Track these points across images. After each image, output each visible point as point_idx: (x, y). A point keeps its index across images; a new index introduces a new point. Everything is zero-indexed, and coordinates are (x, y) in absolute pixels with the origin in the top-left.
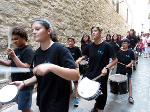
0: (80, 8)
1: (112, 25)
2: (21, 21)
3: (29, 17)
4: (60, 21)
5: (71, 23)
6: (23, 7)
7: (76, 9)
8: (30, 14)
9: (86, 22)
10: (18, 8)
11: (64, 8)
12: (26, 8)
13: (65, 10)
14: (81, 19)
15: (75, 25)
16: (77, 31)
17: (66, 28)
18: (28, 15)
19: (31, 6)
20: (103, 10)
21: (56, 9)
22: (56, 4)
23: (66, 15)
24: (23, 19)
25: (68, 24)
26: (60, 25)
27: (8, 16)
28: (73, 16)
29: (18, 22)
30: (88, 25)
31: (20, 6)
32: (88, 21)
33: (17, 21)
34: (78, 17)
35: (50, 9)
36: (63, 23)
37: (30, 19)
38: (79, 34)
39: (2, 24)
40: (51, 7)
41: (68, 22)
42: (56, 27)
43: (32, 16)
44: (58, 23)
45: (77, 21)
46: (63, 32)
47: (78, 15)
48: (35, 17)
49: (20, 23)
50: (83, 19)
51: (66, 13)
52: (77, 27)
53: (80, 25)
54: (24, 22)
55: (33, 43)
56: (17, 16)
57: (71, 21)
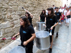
1: (52, 2)
2: (4, 5)
3: (9, 3)
4: (26, 3)
5: (31, 4)
8: (9, 1)
9: (39, 2)
15: (34, 4)
16: (35, 7)
18: (8, 1)
24: (6, 4)
25: (30, 4)
29: (3, 6)
30: (40, 4)
32: (40, 1)
33: (3, 5)
36: (27, 4)
37: (10, 4)
38: (36, 9)
42: (24, 6)
45: (35, 2)
46: (28, 9)
48: (12, 2)
49: (4, 6)
52: (34, 5)
53: (36, 4)
54: (6, 6)
55: (12, 16)
56: (2, 3)
57: (31, 2)
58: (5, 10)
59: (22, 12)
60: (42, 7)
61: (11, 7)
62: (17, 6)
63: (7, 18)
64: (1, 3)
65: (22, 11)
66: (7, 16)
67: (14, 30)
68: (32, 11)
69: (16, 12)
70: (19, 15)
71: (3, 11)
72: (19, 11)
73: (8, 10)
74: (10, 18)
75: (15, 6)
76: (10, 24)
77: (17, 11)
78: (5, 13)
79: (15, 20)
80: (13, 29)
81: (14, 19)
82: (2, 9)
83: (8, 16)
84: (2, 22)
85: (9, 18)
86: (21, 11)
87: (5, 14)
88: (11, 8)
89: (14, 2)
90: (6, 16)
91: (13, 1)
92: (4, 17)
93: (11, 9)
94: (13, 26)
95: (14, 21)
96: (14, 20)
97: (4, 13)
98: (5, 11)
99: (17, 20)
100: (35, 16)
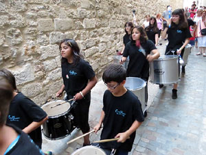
2: (14, 19)
3: (26, 10)
4: (74, 6)
8: (26, 5)
15: (97, 9)
16: (102, 17)
17: (85, 17)
18: (24, 7)
24: (18, 15)
25: (87, 9)
26: (75, 13)
29: (11, 22)
30: (118, 5)
33: (10, 19)
36: (79, 9)
37: (30, 13)
38: (105, 21)
42: (70, 17)
43: (31, 7)
44: (73, 10)
46: (82, 24)
48: (36, 8)
49: (14, 21)
53: (105, 7)
54: (20, 19)
55: (39, 49)
56: (7, 11)
58: (18, 31)
59: (67, 33)
60: (122, 15)
61: (32, 23)
62: (51, 17)
63: (26, 54)
64: (6, 14)
65: (66, 31)
66: (25, 48)
67: (45, 88)
68: (93, 29)
69: (48, 36)
70: (57, 43)
71: (12, 35)
72: (57, 31)
73: (26, 31)
74: (33, 55)
75: (45, 17)
76: (36, 72)
77: (50, 31)
78: (19, 39)
79: (49, 58)
80: (44, 85)
81: (44, 56)
82: (9, 30)
83: (27, 50)
84: (10, 68)
85: (30, 56)
86: (63, 31)
87: (18, 43)
88: (34, 26)
89: (42, 7)
90: (23, 49)
91: (38, 4)
92: (15, 54)
93: (34, 29)
94: (43, 78)
95: (44, 62)
96: (44, 60)
97: (14, 40)
98: (17, 36)
99: (54, 58)
100: (103, 42)
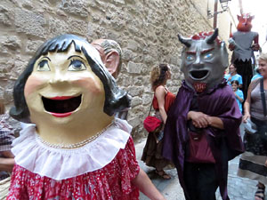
0: (154, 22)
5: (138, 50)
6: (57, 20)
7: (147, 24)
9: (164, 48)
10: (48, 22)
11: (127, 23)
12: (62, 23)
13: (129, 26)
14: (155, 41)
19: (71, 19)
20: (192, 25)
21: (114, 24)
22: (113, 14)
23: (131, 35)
27: (30, 37)
28: (143, 36)
31: (51, 18)
32: (167, 45)
34: (150, 38)
35: (103, 24)
39: (18, 53)
40: (106, 21)
41: (133, 47)
45: (149, 46)
47: (150, 34)
50: (158, 42)
51: (131, 31)
52: (148, 57)
57: (139, 45)
